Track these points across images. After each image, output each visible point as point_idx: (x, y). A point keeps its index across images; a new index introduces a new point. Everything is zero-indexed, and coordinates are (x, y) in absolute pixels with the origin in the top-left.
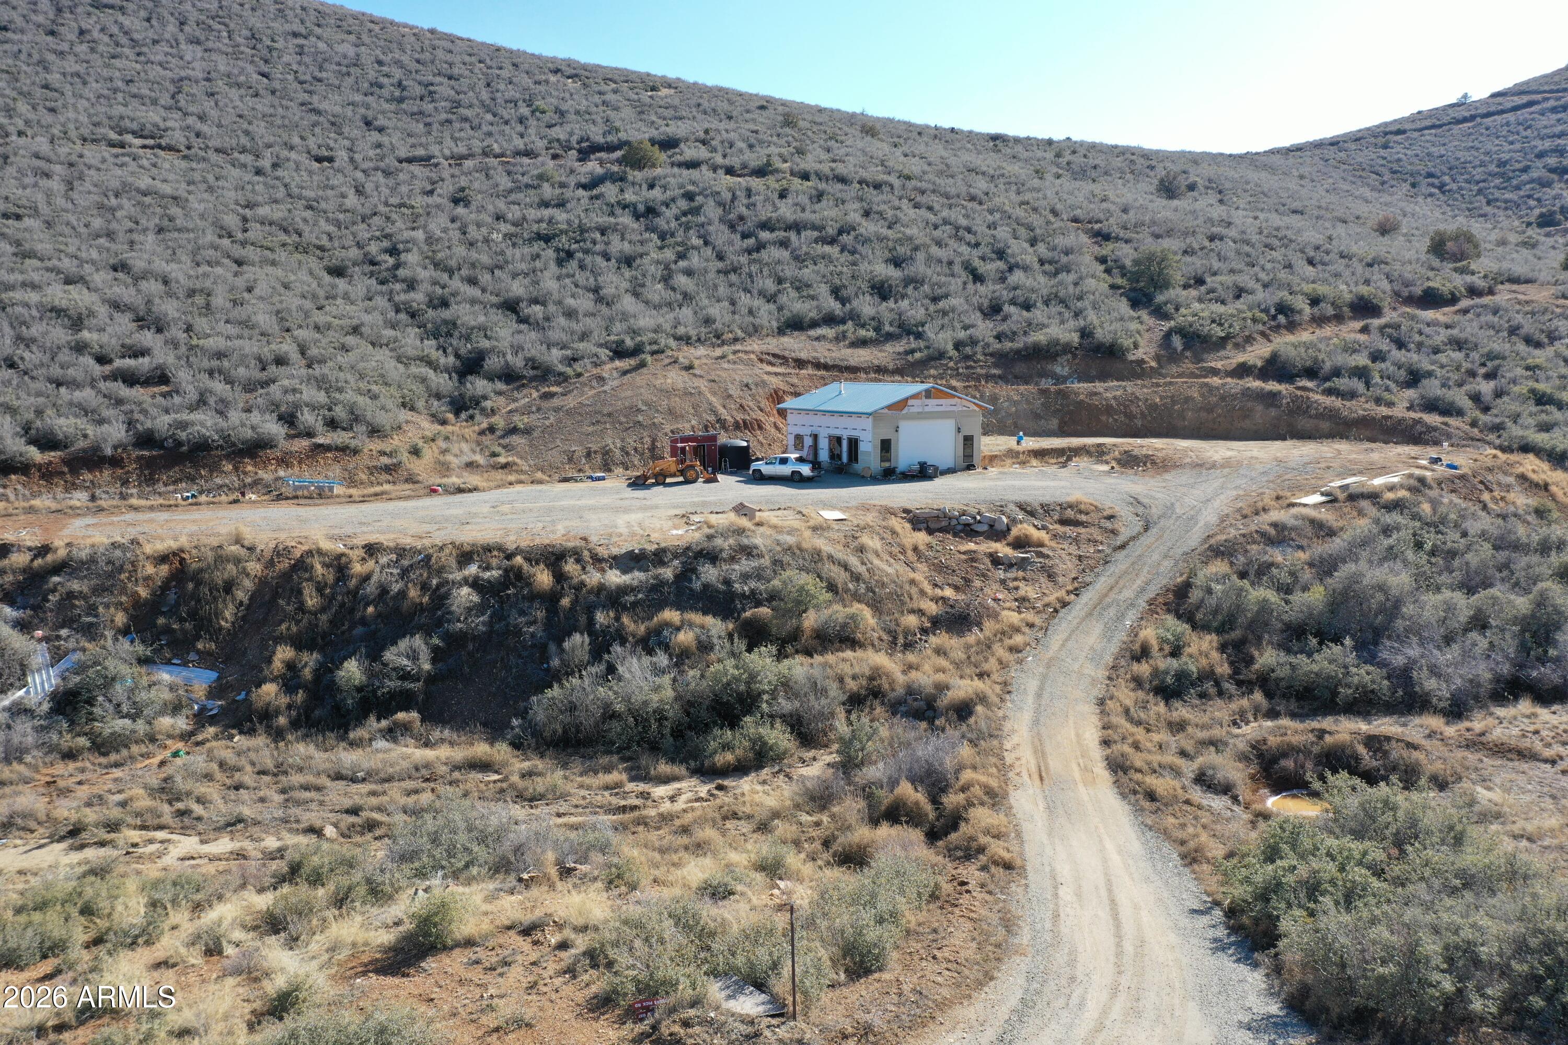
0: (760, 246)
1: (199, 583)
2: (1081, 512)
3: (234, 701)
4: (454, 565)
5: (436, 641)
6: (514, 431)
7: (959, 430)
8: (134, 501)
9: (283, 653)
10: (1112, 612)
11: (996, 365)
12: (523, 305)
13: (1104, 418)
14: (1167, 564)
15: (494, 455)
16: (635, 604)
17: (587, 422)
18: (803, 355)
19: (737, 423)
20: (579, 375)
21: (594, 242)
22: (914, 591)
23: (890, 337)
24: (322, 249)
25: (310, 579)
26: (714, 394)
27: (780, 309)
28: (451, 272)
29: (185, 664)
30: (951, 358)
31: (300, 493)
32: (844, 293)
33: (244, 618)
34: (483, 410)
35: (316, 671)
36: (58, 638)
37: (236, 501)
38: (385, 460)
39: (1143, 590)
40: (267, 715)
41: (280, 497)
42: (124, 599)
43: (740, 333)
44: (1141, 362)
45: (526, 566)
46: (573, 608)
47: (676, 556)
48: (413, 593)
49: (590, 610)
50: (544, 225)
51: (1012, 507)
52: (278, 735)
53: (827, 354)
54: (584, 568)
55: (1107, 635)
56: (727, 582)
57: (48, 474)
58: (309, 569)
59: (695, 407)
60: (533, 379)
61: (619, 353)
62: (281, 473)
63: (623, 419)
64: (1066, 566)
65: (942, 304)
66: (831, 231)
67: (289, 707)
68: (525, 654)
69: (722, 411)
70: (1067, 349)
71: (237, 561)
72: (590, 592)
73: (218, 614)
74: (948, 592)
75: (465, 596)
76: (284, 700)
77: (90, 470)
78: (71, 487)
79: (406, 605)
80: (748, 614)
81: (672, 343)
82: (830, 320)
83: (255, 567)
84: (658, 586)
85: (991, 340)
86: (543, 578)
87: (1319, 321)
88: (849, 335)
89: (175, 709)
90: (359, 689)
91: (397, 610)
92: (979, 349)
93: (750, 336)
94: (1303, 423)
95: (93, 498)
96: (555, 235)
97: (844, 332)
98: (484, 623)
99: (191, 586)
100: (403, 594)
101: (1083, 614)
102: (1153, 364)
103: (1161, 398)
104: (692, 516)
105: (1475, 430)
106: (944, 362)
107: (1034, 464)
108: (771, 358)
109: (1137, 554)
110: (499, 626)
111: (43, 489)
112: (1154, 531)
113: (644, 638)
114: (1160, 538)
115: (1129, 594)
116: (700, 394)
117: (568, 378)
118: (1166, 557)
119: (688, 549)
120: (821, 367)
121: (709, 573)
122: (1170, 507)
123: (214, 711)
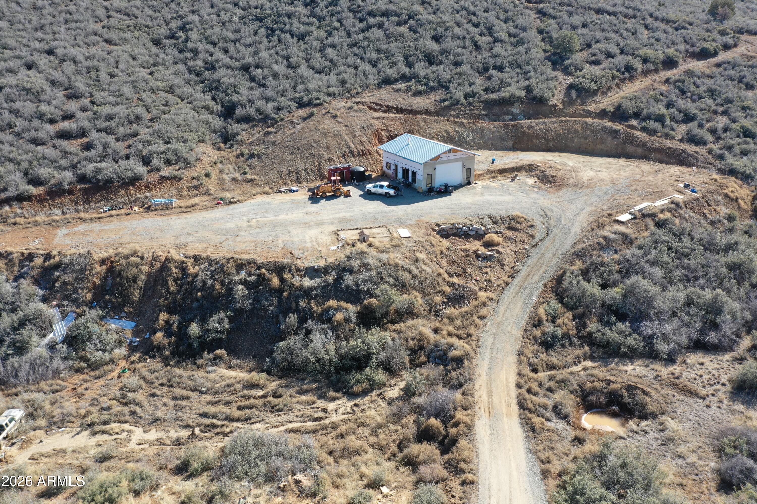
0: (369, 27)
1: (121, 278)
2: (518, 223)
3: (145, 339)
4: (234, 271)
5: (230, 313)
6: (252, 156)
7: (464, 166)
8: (82, 215)
9: (163, 316)
10: (527, 291)
11: (484, 109)
12: (252, 68)
13: (534, 141)
14: (555, 260)
15: (245, 173)
16: (317, 295)
17: (287, 153)
18: (391, 104)
19: (359, 152)
20: (282, 120)
21: (285, 24)
22: (440, 280)
23: (433, 89)
24: (148, 27)
25: (170, 275)
26: (348, 134)
27: (379, 71)
28: (214, 44)
29: (120, 318)
30: (462, 104)
31: (158, 207)
32: (410, 59)
33: (143, 295)
34: (237, 141)
35: (179, 327)
36: (63, 306)
37: (128, 214)
38: (195, 183)
39: (542, 277)
40: (160, 348)
41: (148, 209)
42: (89, 285)
43: (360, 90)
44: (555, 105)
45: (267, 274)
46: (289, 298)
47: (334, 269)
48: (218, 287)
49: (297, 299)
50: (259, 10)
51: (487, 219)
52: (166, 361)
53: (402, 102)
54: (293, 275)
55: (524, 308)
56: (357, 285)
57: (40, 200)
58: (169, 270)
59: (339, 143)
60: (260, 121)
61: (301, 105)
62: (148, 194)
63: (305, 152)
64: (509, 259)
65: (459, 69)
66: (404, 17)
67: (169, 344)
68: (269, 320)
69: (351, 145)
70: (519, 99)
71: (137, 265)
72: (296, 289)
73: (132, 294)
74: (456, 280)
75: (241, 290)
76: (166, 341)
77: (59, 197)
78: (52, 207)
79: (215, 293)
80: (366, 302)
81: (327, 98)
82: (404, 78)
83: (145, 268)
84: (326, 286)
85: (483, 93)
86: (275, 282)
87: (646, 73)
88: (413, 88)
89: (120, 343)
90: (199, 337)
91: (211, 294)
92: (476, 99)
93: (364, 90)
94: (630, 149)
95: (63, 213)
96: (265, 18)
97: (410, 86)
98: (250, 304)
99: (118, 279)
100: (213, 286)
101: (514, 292)
102: (561, 106)
103: (563, 130)
104: (340, 233)
105: (710, 157)
106: (459, 106)
107: (499, 178)
108: (375, 106)
109: (542, 252)
110: (257, 306)
111: (40, 209)
112: (551, 236)
113: (321, 315)
114: (553, 241)
115: (536, 279)
116: (341, 135)
117: (277, 122)
118: (554, 255)
119: (339, 265)
120: (399, 110)
121: (349, 280)
122: (559, 219)
123: (136, 344)
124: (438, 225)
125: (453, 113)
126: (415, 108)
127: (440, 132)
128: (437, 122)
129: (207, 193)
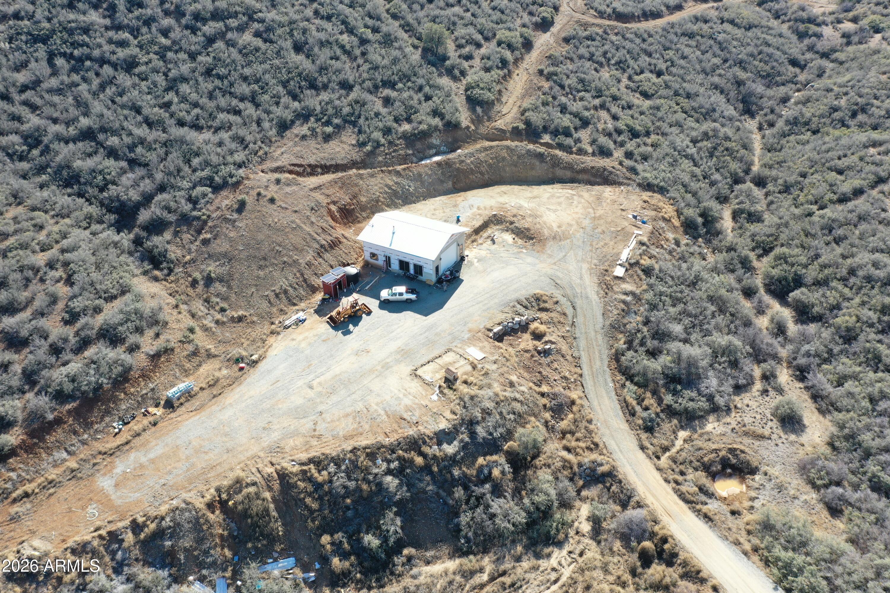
1: (251, 517)
2: (545, 302)
5: (395, 509)
6: (209, 280)
7: (458, 245)
9: (326, 539)
10: (600, 378)
11: (407, 147)
12: (100, 136)
13: (471, 177)
14: (600, 337)
15: (223, 310)
16: (462, 458)
17: (254, 267)
18: (310, 160)
19: (329, 244)
20: (209, 217)
21: (88, 46)
22: (535, 394)
23: (340, 128)
25: (301, 492)
26: (305, 223)
27: (267, 113)
29: (275, 560)
30: (384, 145)
31: (181, 401)
33: (284, 525)
34: (172, 262)
35: (350, 543)
36: (205, 577)
37: (155, 423)
38: (188, 347)
39: (601, 360)
40: (346, 574)
41: (169, 407)
42: (217, 540)
43: (267, 149)
44: (468, 127)
45: (406, 455)
46: (440, 471)
47: (461, 425)
49: (448, 470)
50: (28, 23)
51: (519, 306)
52: (364, 585)
53: (320, 155)
54: (429, 446)
55: (610, 398)
56: (491, 434)
57: (28, 448)
58: (295, 486)
59: (304, 239)
60: (179, 223)
61: (216, 188)
62: (151, 386)
63: (275, 261)
64: (564, 347)
65: (353, 95)
67: (352, 565)
69: (318, 238)
70: (436, 128)
71: (257, 495)
72: (442, 460)
73: (274, 530)
74: (543, 388)
75: (391, 482)
76: (347, 564)
77: (49, 434)
78: (49, 451)
79: (365, 494)
80: (505, 448)
81: (242, 172)
82: (299, 116)
83: (266, 495)
84: (465, 447)
85: (396, 125)
86: (419, 460)
87: (517, 62)
88: (317, 130)
90: (381, 547)
91: (361, 497)
92: (394, 135)
93: (270, 146)
94: (559, 172)
95: (70, 453)
97: (313, 128)
98: (407, 491)
99: (249, 521)
100: (357, 487)
101: (592, 383)
102: (473, 127)
103: (492, 159)
104: (419, 372)
105: (625, 170)
106: (382, 149)
107: (480, 241)
108: (298, 169)
109: (583, 331)
110: (415, 491)
111: (37, 460)
112: (578, 309)
113: (478, 476)
114: (585, 316)
115: (598, 363)
116: (300, 227)
117: (205, 222)
118: (596, 332)
119: (463, 420)
120: (326, 169)
121: (481, 431)
122: (572, 288)
123: (313, 579)
124: (490, 330)
125: (380, 159)
126: (339, 162)
127: (382, 188)
128: (372, 176)
129: (210, 356)
